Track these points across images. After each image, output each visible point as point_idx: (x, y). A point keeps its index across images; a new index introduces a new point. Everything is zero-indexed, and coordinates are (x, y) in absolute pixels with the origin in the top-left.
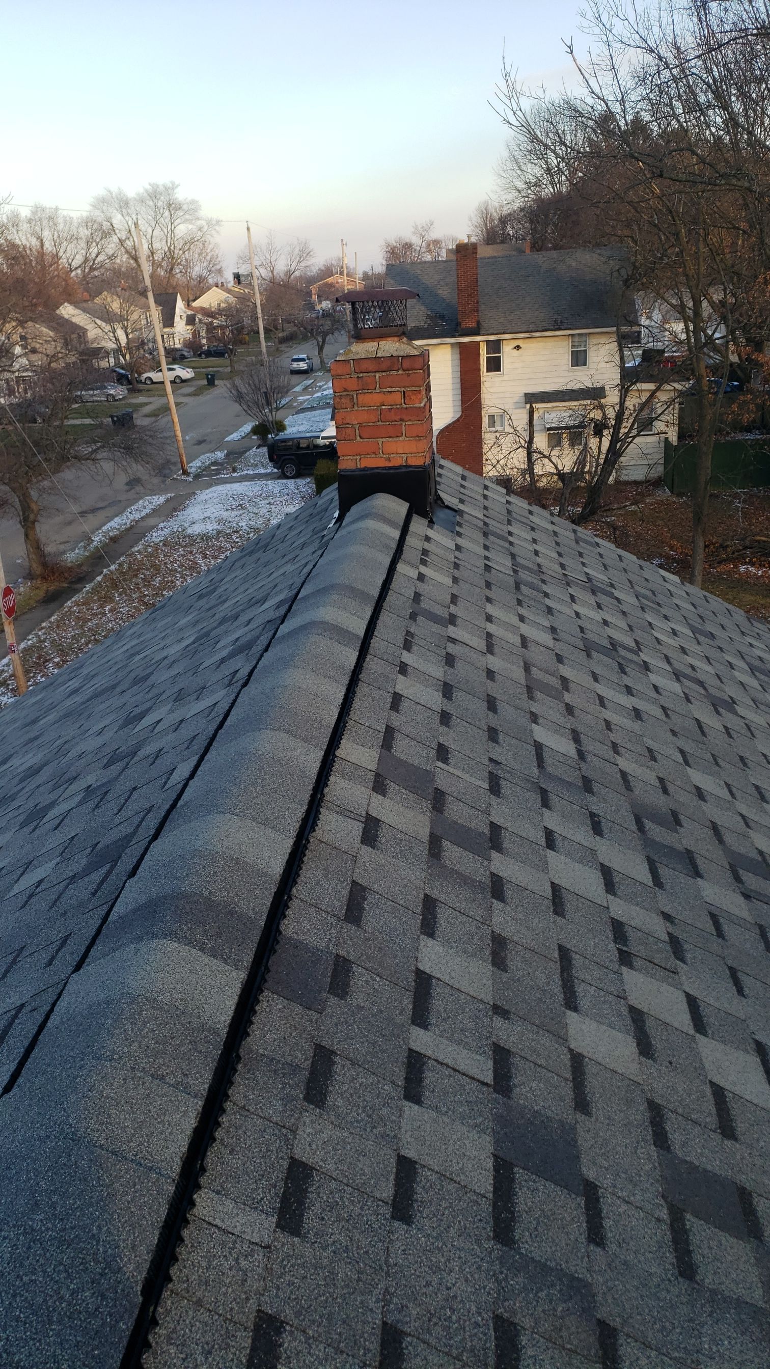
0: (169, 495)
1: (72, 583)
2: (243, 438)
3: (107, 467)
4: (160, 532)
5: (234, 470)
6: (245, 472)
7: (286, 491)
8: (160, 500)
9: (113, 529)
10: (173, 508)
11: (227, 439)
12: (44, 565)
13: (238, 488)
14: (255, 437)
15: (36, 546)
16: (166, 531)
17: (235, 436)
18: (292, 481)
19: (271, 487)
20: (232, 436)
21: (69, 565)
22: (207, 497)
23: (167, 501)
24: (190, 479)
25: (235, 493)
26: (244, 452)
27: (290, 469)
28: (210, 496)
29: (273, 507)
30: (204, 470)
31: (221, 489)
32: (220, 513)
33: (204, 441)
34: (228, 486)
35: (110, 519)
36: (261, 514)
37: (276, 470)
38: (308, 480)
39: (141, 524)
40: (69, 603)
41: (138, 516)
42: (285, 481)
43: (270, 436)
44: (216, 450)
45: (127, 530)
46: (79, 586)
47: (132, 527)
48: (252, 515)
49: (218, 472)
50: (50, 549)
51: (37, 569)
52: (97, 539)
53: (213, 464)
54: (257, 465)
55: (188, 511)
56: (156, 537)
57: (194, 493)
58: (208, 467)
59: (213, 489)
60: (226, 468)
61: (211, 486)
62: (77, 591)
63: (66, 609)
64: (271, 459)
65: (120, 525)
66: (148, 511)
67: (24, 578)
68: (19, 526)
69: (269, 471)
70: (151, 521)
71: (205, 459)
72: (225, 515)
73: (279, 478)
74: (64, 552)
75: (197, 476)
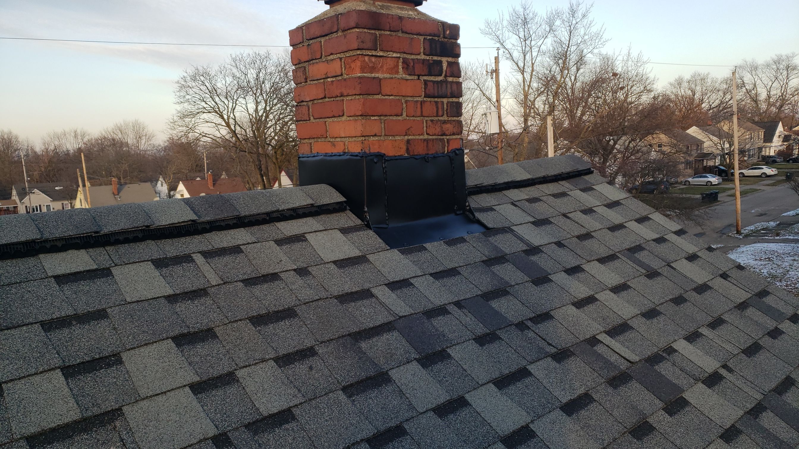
5: (778, 235)
6: (787, 237)
11: (784, 214)
20: (788, 213)
22: (745, 250)
24: (741, 237)
26: (793, 224)
30: (754, 233)
31: (759, 246)
33: (766, 214)
34: (767, 244)
44: (771, 221)
49: (765, 235)
53: (763, 229)
57: (740, 247)
58: (759, 231)
60: (772, 233)
61: (754, 243)
71: (760, 225)
75: (747, 236)
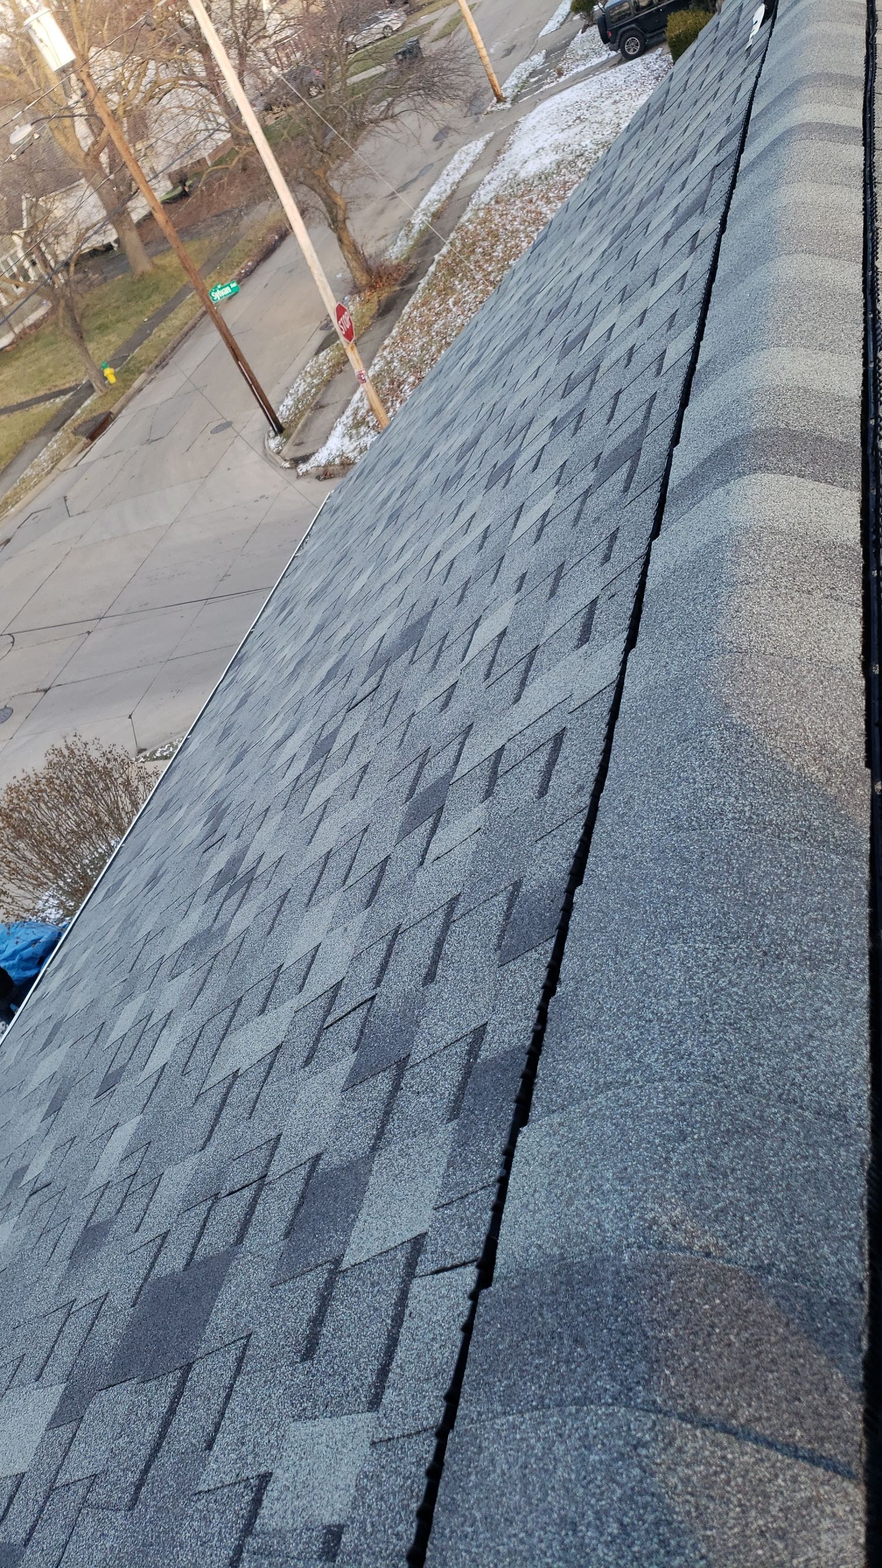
0: (487, 137)
1: (403, 284)
3: (410, 121)
4: (488, 188)
5: (560, 74)
7: (633, 77)
8: (477, 146)
9: (432, 203)
10: (495, 151)
11: (543, 33)
12: (368, 271)
13: (569, 96)
15: (353, 250)
16: (495, 184)
18: (638, 60)
19: (612, 80)
20: (547, 27)
21: (395, 262)
22: (534, 122)
23: (487, 144)
24: (508, 105)
25: (568, 103)
27: (633, 45)
28: (537, 119)
29: (620, 105)
30: (522, 87)
31: (549, 105)
32: (556, 136)
34: (557, 97)
35: (426, 191)
36: (607, 120)
37: (614, 53)
38: (659, 50)
39: (462, 185)
40: (407, 309)
41: (456, 176)
42: (630, 63)
44: (531, 53)
45: (450, 197)
46: (412, 285)
47: (454, 192)
48: (597, 125)
49: (540, 84)
50: (369, 250)
51: (363, 279)
52: (419, 220)
53: (531, 75)
54: (588, 55)
55: (515, 148)
56: (484, 195)
57: (517, 122)
58: (526, 81)
59: (539, 108)
61: (536, 105)
62: (411, 292)
63: (406, 317)
64: (605, 40)
65: (440, 194)
66: (467, 165)
67: (351, 293)
68: (330, 231)
70: (474, 178)
71: (521, 70)
72: (561, 137)
73: (620, 62)
74: (386, 249)
75: (515, 99)
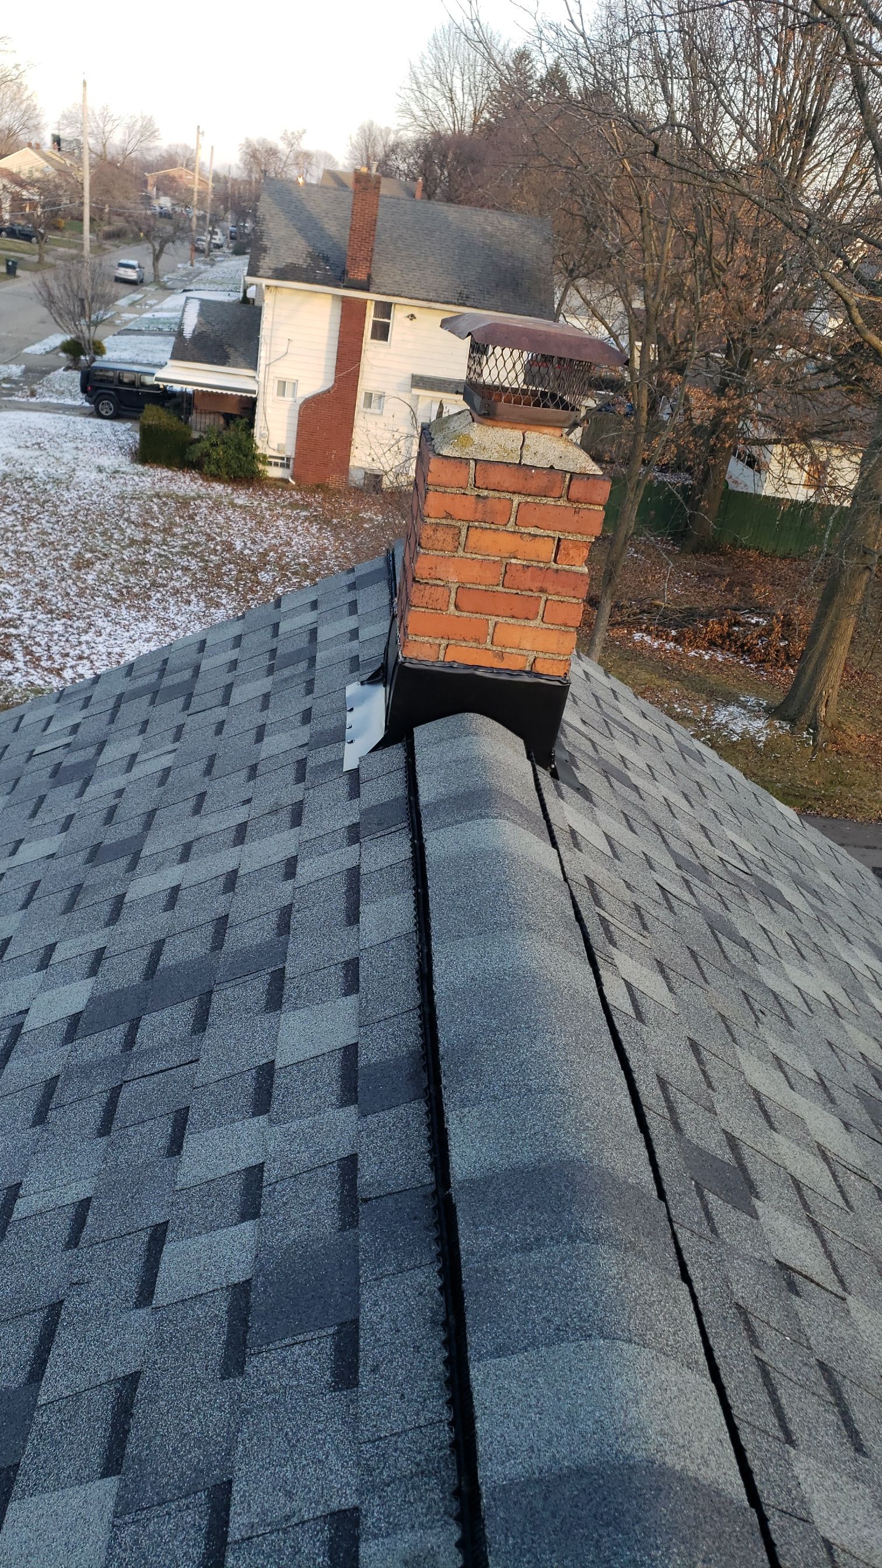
2: (47, 353)
5: (33, 394)
6: (47, 399)
7: (99, 436)
11: (27, 350)
13: (35, 419)
14: (62, 355)
17: (37, 349)
18: (108, 422)
19: (79, 426)
20: (33, 348)
25: (32, 425)
26: (48, 372)
27: (107, 408)
31: (14, 417)
32: (10, 449)
34: (23, 415)
36: (65, 460)
37: (87, 404)
38: (129, 425)
42: (100, 421)
43: (83, 358)
48: (53, 460)
49: (10, 393)
54: (63, 393)
59: (3, 414)
60: (22, 389)
64: (84, 390)
69: (78, 403)
73: (91, 415)
